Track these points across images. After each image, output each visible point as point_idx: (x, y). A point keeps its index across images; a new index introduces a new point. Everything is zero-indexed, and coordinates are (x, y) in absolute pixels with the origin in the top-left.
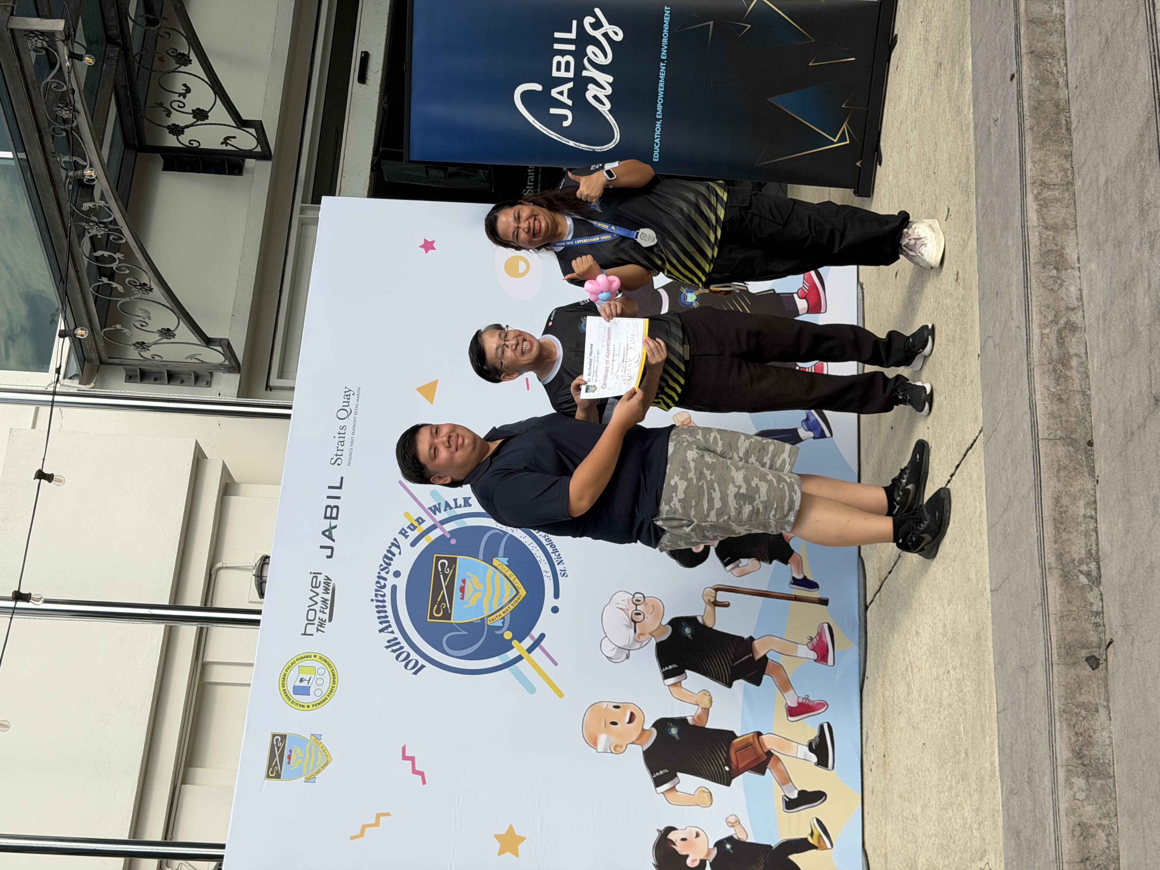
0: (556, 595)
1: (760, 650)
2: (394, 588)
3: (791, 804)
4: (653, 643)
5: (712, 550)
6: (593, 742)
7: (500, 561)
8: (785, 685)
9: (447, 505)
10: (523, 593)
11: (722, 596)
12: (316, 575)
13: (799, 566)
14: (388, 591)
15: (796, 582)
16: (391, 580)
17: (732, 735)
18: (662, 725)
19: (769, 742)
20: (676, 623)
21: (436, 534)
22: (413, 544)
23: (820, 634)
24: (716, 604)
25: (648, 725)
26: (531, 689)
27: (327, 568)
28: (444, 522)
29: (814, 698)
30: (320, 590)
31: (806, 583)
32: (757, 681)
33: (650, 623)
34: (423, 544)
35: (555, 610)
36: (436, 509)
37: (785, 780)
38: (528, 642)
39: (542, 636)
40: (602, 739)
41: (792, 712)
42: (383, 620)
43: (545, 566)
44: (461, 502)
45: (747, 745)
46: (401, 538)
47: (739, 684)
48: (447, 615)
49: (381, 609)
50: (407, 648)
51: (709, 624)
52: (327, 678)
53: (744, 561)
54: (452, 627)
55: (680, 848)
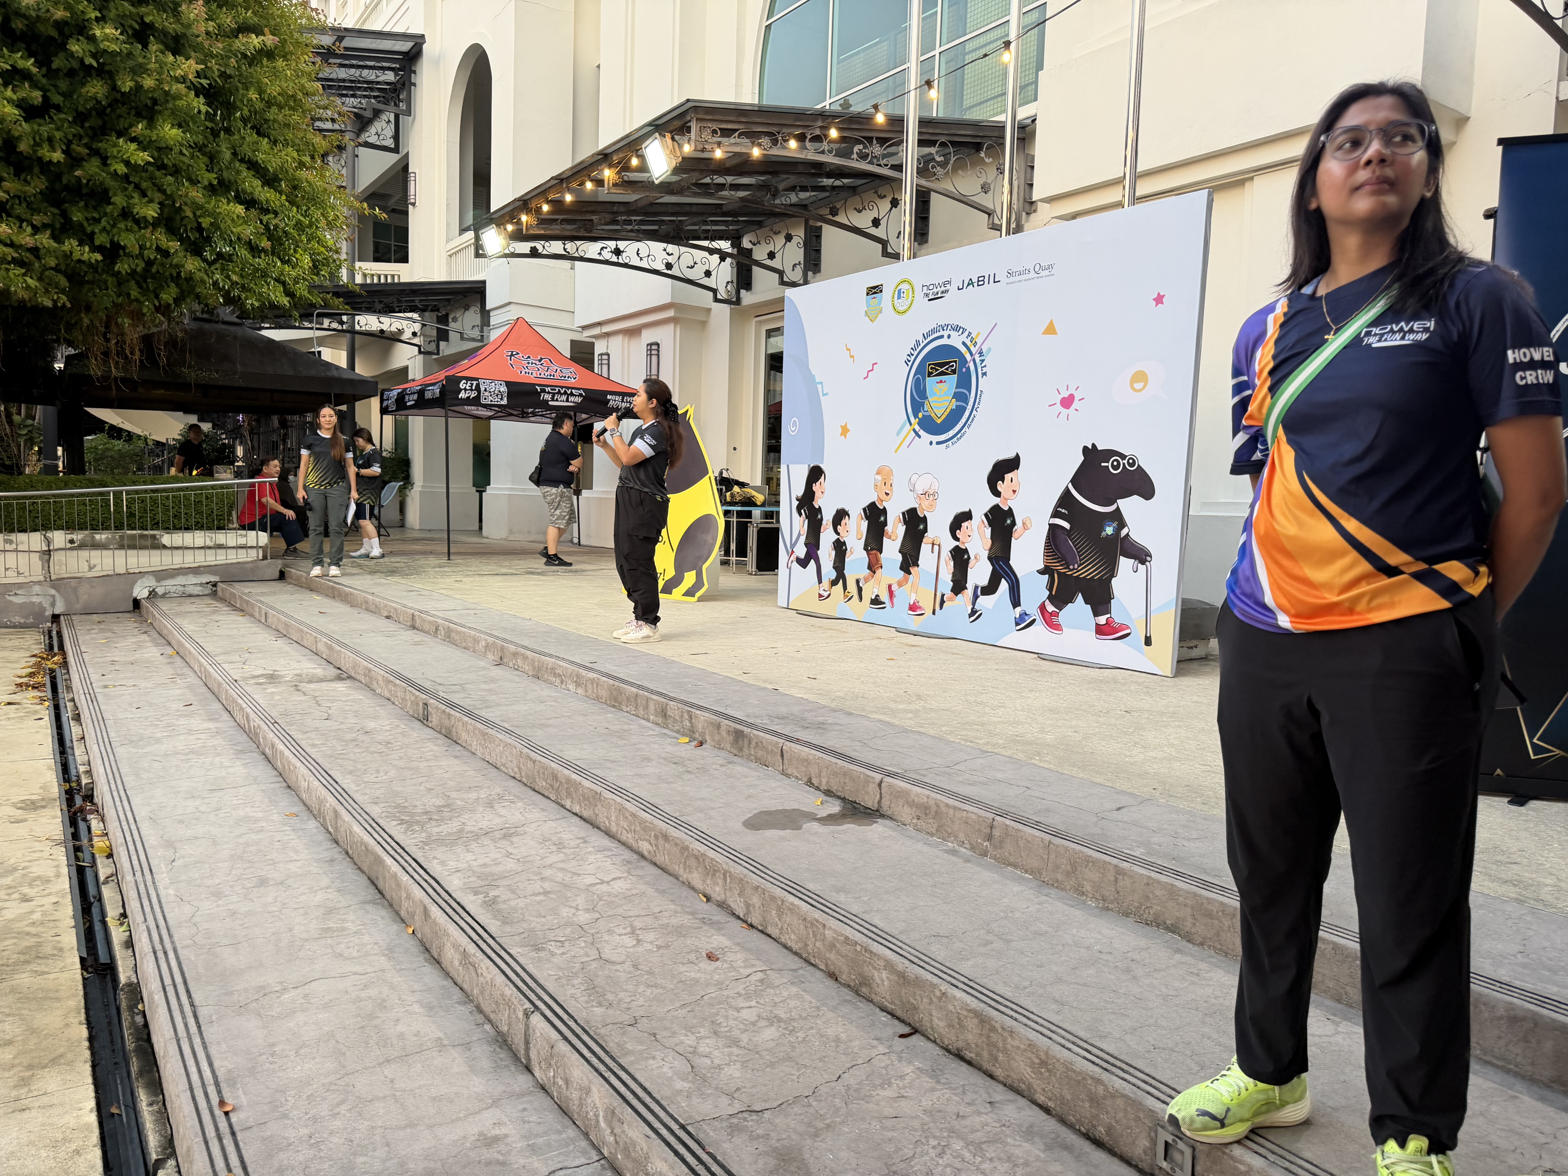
0: (938, 443)
1: (913, 570)
2: (942, 337)
3: (858, 582)
4: (916, 506)
5: (957, 543)
6: (878, 473)
7: (954, 404)
8: (900, 584)
9: (983, 361)
10: (939, 421)
11: (936, 548)
12: (949, 282)
13: (951, 600)
14: (942, 333)
15: (943, 595)
16: (946, 333)
17: (880, 551)
18: (884, 511)
19: (879, 572)
20: (924, 520)
21: (968, 357)
22: (964, 344)
23: (920, 607)
24: (933, 544)
25: (885, 504)
26: (898, 434)
27: (952, 288)
28: (974, 360)
29: (895, 600)
30: (943, 289)
31: (942, 602)
32: (902, 568)
33: (925, 503)
34: (963, 350)
35: (931, 443)
36: (981, 353)
37: (866, 580)
38: (917, 428)
39: (919, 437)
40: (879, 478)
41: (890, 586)
42: (928, 335)
43: (951, 433)
44: (985, 370)
45: (878, 560)
46: (966, 333)
47: (900, 557)
48: (930, 375)
49: (933, 331)
50: (916, 353)
51: (924, 540)
52: (905, 307)
53: (952, 563)
54: (924, 379)
55: (843, 522)
